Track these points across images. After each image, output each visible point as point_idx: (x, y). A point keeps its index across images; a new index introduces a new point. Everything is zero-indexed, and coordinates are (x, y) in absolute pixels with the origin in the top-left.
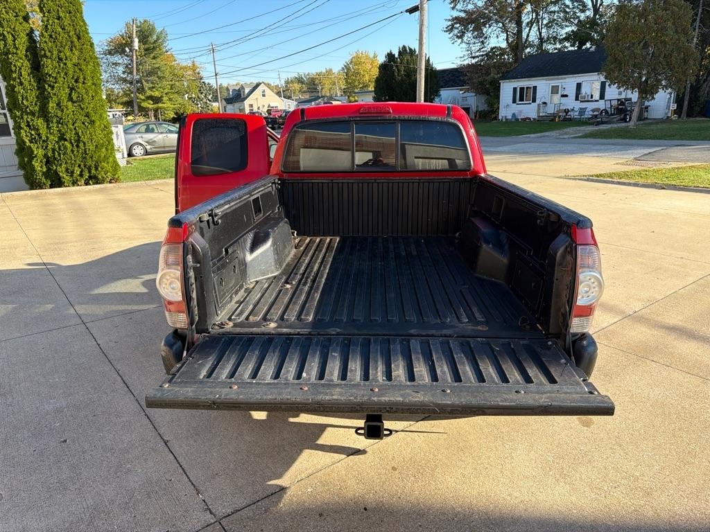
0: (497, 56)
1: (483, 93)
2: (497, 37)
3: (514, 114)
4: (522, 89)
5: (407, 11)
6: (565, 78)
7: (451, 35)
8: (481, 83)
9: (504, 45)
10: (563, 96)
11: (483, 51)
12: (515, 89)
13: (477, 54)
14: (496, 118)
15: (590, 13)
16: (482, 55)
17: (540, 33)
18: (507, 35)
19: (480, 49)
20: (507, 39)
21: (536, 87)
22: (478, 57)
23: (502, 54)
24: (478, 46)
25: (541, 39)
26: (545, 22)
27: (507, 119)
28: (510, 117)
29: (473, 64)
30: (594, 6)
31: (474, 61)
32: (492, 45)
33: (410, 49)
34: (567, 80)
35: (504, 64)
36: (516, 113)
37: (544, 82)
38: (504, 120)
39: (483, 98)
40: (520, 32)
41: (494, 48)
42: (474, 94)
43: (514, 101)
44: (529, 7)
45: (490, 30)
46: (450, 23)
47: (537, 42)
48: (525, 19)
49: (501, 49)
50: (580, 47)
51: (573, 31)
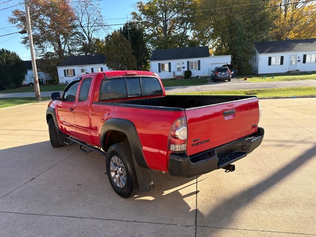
0: (51, 56)
1: (49, 72)
2: (50, 48)
3: (66, 81)
4: (67, 70)
5: (20, 32)
6: (86, 66)
7: (26, 45)
8: (47, 68)
9: (53, 51)
10: (86, 73)
11: (44, 54)
12: (65, 71)
13: (41, 55)
14: (57, 83)
15: (87, 41)
16: (44, 55)
17: (69, 47)
18: (55, 47)
19: (42, 53)
20: (55, 49)
21: (74, 69)
22: (42, 56)
23: (53, 55)
24: (41, 51)
25: (69, 49)
26: (70, 43)
27: (63, 84)
28: (65, 83)
29: (40, 59)
30: (89, 38)
31: (40, 58)
32: (48, 51)
33: (7, 51)
34: (87, 67)
35: (55, 59)
36: (67, 80)
37: (77, 67)
38: (62, 84)
39: (48, 74)
40: (60, 46)
41: (49, 52)
42: (43, 73)
43: (65, 76)
44: (61, 36)
45: (46, 44)
46: (24, 40)
47: (68, 51)
48: (62, 41)
49: (52, 53)
50: (86, 54)
51: (82, 47)
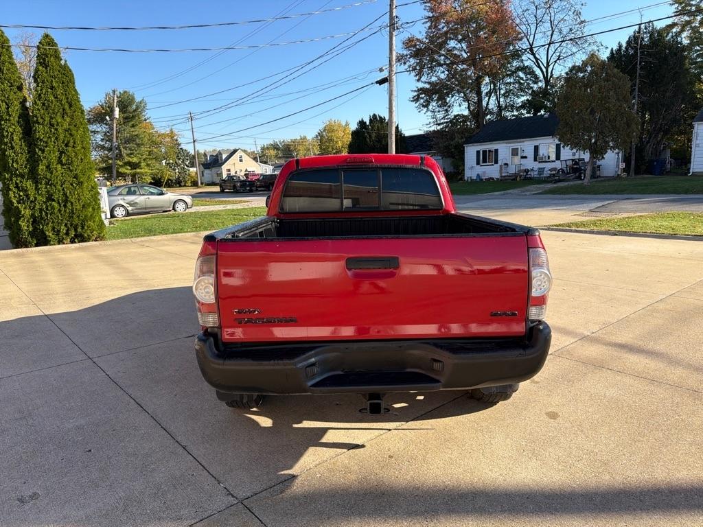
0: (460, 122)
1: (449, 157)
2: (460, 106)
3: (478, 175)
4: (484, 152)
5: (377, 82)
6: (523, 142)
7: (417, 104)
8: (447, 147)
9: (466, 113)
10: (522, 157)
11: (447, 119)
12: (478, 152)
13: (442, 121)
14: (462, 179)
15: (542, 84)
16: (447, 122)
17: (499, 102)
18: (469, 104)
19: (444, 117)
20: (469, 108)
21: (497, 150)
22: (442, 124)
23: (465, 121)
24: (441, 115)
25: (499, 106)
26: (502, 92)
27: (472, 180)
28: (475, 178)
29: (438, 131)
30: (545, 78)
31: (439, 128)
32: (455, 113)
33: (380, 117)
34: (526, 143)
35: (468, 130)
36: (480, 173)
37: (505, 145)
38: (469, 180)
39: (449, 161)
40: (480, 101)
41: (458, 115)
42: (440, 158)
43: (478, 163)
44: (487, 79)
45: (453, 99)
46: (415, 94)
47: (496, 109)
48: (485, 90)
49: (463, 116)
50: (535, 114)
51: (528, 100)
